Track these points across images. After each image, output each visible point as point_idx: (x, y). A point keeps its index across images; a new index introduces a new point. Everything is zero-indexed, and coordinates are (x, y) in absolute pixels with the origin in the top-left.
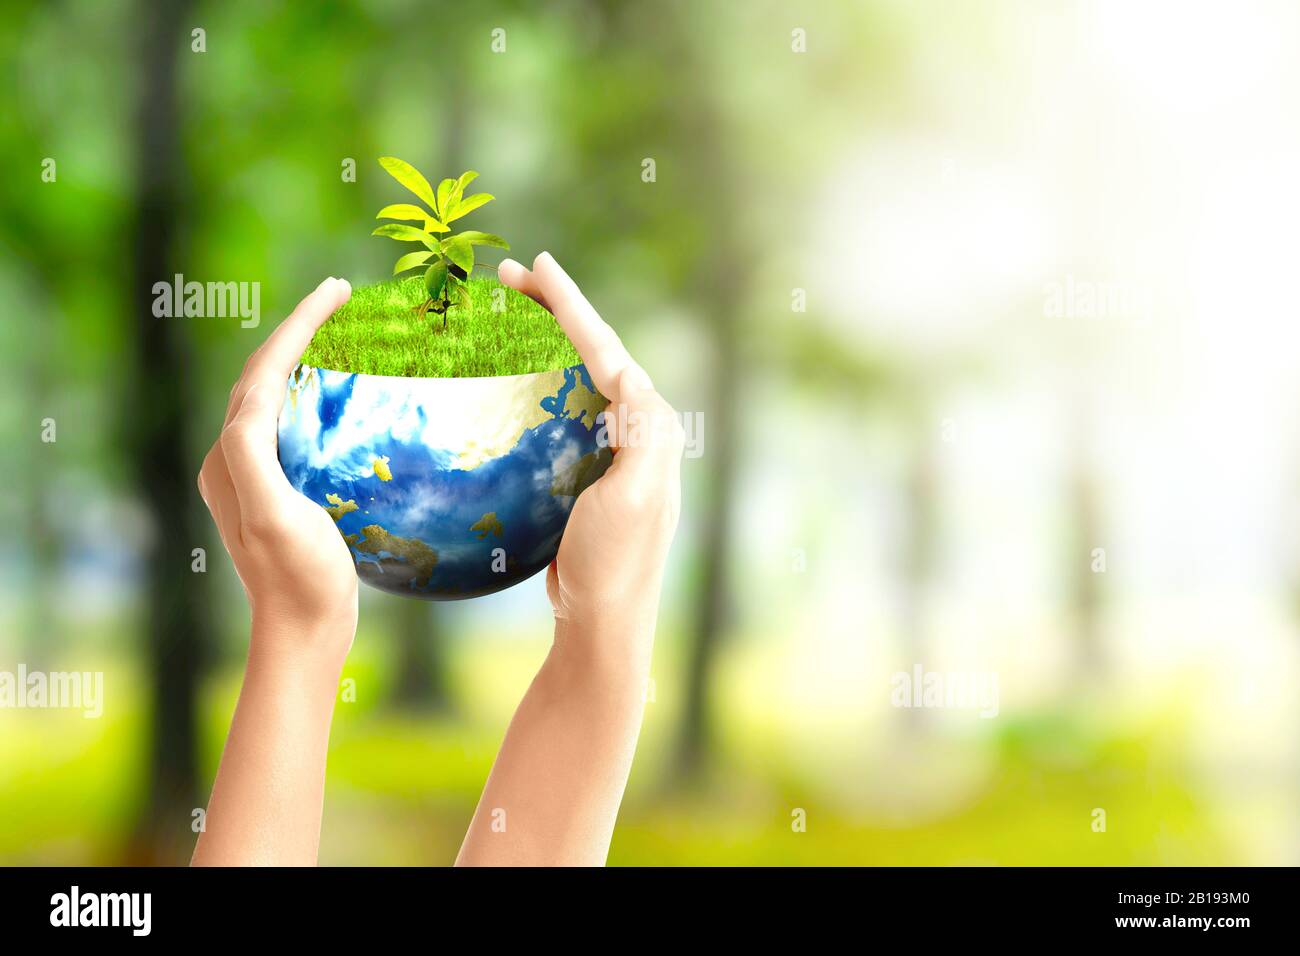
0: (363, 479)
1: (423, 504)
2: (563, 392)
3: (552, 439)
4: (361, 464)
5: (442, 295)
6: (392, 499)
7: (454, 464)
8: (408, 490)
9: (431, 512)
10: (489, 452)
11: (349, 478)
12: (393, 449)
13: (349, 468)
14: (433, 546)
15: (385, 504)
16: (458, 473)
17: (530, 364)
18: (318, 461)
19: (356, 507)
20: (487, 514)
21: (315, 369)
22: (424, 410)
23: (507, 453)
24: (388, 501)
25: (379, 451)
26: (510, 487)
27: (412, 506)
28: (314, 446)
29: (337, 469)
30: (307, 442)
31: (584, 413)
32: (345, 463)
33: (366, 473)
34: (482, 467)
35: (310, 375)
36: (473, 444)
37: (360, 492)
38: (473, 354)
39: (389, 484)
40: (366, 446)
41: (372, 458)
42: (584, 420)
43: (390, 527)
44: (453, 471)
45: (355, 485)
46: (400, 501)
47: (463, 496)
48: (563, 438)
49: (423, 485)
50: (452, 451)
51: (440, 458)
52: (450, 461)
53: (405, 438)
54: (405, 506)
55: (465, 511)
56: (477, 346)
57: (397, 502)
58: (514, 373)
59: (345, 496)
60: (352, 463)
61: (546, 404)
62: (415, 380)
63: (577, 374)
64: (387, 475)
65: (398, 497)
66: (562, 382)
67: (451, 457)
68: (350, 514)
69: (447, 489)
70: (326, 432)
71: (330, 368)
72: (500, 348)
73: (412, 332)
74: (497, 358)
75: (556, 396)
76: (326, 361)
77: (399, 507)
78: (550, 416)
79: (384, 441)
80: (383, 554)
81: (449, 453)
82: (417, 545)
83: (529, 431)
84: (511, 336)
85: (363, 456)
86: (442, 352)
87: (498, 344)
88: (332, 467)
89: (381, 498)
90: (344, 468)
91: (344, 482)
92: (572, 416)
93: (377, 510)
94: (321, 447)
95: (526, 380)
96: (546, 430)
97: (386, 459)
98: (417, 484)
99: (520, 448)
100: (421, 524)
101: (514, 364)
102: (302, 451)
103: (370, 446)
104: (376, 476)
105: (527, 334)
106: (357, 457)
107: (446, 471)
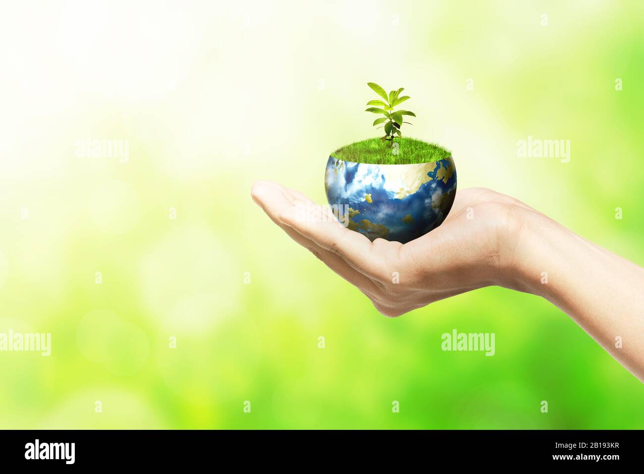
0: (361, 202)
1: (384, 211)
2: (436, 170)
3: (432, 187)
4: (361, 197)
5: (391, 134)
6: (372, 210)
7: (396, 197)
8: (378, 206)
9: (387, 214)
10: (408, 192)
11: (356, 202)
12: (372, 190)
13: (357, 198)
14: (387, 227)
15: (370, 212)
16: (397, 200)
17: (423, 160)
18: (346, 195)
19: (359, 212)
20: (408, 215)
21: (344, 161)
22: (385, 177)
23: (415, 193)
24: (371, 211)
25: (367, 192)
26: (416, 205)
27: (380, 212)
28: (343, 190)
29: (352, 198)
30: (341, 188)
31: (444, 177)
32: (355, 196)
33: (363, 200)
34: (406, 198)
35: (342, 164)
36: (402, 189)
37: (361, 207)
38: (402, 156)
39: (371, 204)
40: (363, 190)
41: (365, 195)
42: (444, 180)
43: (372, 220)
44: (395, 199)
45: (358, 204)
46: (375, 210)
47: (398, 209)
48: (436, 187)
49: (384, 204)
50: (394, 191)
51: (390, 194)
52: (394, 196)
53: (376, 186)
54: (377, 212)
55: (400, 214)
56: (404, 153)
57: (374, 211)
58: (417, 163)
59: (355, 209)
60: (357, 197)
61: (429, 174)
62: (381, 166)
63: (441, 163)
64: (370, 201)
65: (375, 209)
66: (435, 166)
67: (394, 194)
68: (357, 215)
69: (392, 206)
70: (348, 185)
71: (349, 161)
72: (412, 153)
73: (380, 148)
74: (412, 157)
75: (433, 171)
76: (348, 158)
77: (375, 213)
78: (431, 179)
79: (369, 188)
80: (369, 230)
81: (393, 193)
82: (381, 226)
83: (423, 185)
84: (416, 149)
85: (361, 194)
86: (391, 155)
87: (412, 152)
88: (350, 198)
89: (368, 209)
90: (355, 198)
91: (355, 203)
92: (439, 179)
93: (367, 214)
94: (346, 191)
95: (423, 165)
96: (429, 184)
97: (370, 195)
98: (382, 204)
99: (420, 191)
100: (383, 219)
101: (417, 160)
102: (339, 192)
103: (365, 190)
104: (366, 201)
105: (423, 148)
106: (359, 194)
107: (392, 199)
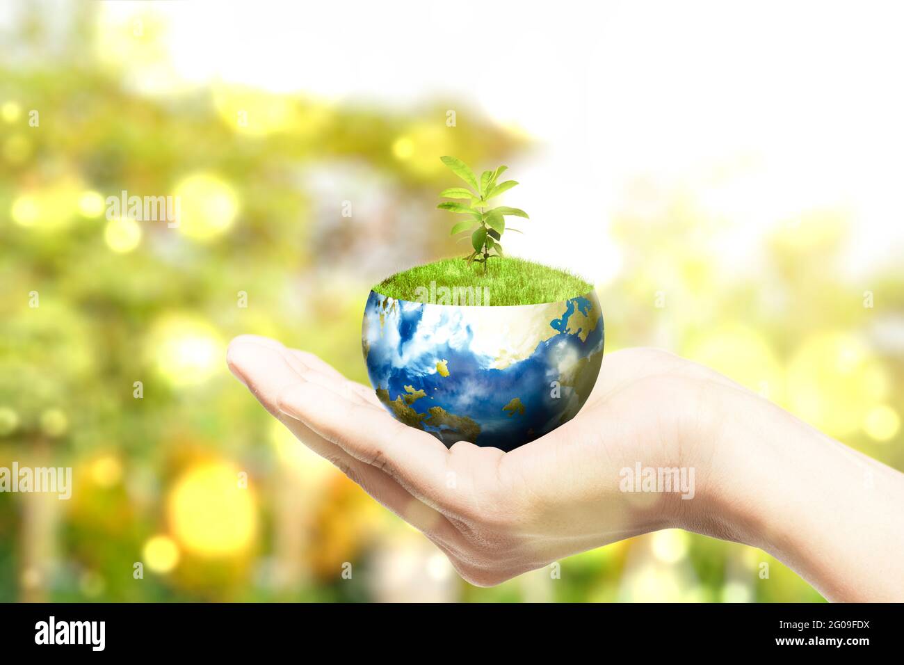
0: (430, 376)
1: (470, 393)
2: (566, 316)
3: (558, 348)
4: (428, 365)
5: (483, 250)
6: (449, 389)
7: (493, 365)
8: (460, 383)
9: (476, 398)
10: (515, 357)
11: (420, 375)
12: (449, 354)
13: (420, 368)
14: (478, 421)
15: (444, 393)
16: (494, 371)
17: (543, 297)
18: (400, 362)
19: (424, 394)
20: (514, 399)
21: (397, 301)
22: (471, 328)
23: (528, 358)
24: (447, 391)
25: (440, 356)
26: (530, 380)
27: (463, 394)
28: (396, 353)
29: (412, 368)
30: (391, 350)
31: (580, 330)
32: (417, 364)
33: (432, 371)
34: (510, 367)
35: (393, 305)
36: (504, 352)
37: (428, 384)
38: (504, 290)
39: (447, 379)
40: (432, 353)
41: (436, 361)
42: (580, 335)
43: (448, 408)
44: (491, 370)
45: (425, 379)
46: (455, 390)
47: (497, 386)
48: (566, 347)
49: (470, 379)
50: (490, 356)
51: (482, 361)
52: (489, 363)
53: (457, 346)
54: (458, 393)
55: (500, 397)
56: (507, 284)
57: (452, 391)
58: (532, 303)
59: (417, 387)
60: (422, 365)
61: (554, 324)
62: (464, 308)
63: (576, 304)
64: (446, 372)
65: (453, 387)
66: (565, 309)
67: (490, 361)
68: (420, 399)
69: (486, 382)
70: (404, 343)
71: (407, 300)
72: (523, 286)
73: (463, 275)
74: (521, 293)
75: (561, 319)
76: (404, 295)
77: (454, 394)
78: (557, 332)
79: (444, 349)
80: (443, 427)
81: (488, 358)
82: (466, 420)
83: (542, 343)
84: (530, 278)
85: (429, 359)
87: (522, 283)
88: (408, 367)
89: (442, 388)
90: (417, 368)
91: (416, 378)
92: (572, 332)
93: (439, 397)
94: (401, 354)
95: (541, 308)
96: (553, 342)
97: (445, 362)
98: (467, 379)
99: (537, 354)
100: (469, 407)
101: (532, 297)
102: (388, 356)
103: (434, 353)
104: (438, 373)
105: (542, 277)
106: (425, 360)
107: (486, 370)
